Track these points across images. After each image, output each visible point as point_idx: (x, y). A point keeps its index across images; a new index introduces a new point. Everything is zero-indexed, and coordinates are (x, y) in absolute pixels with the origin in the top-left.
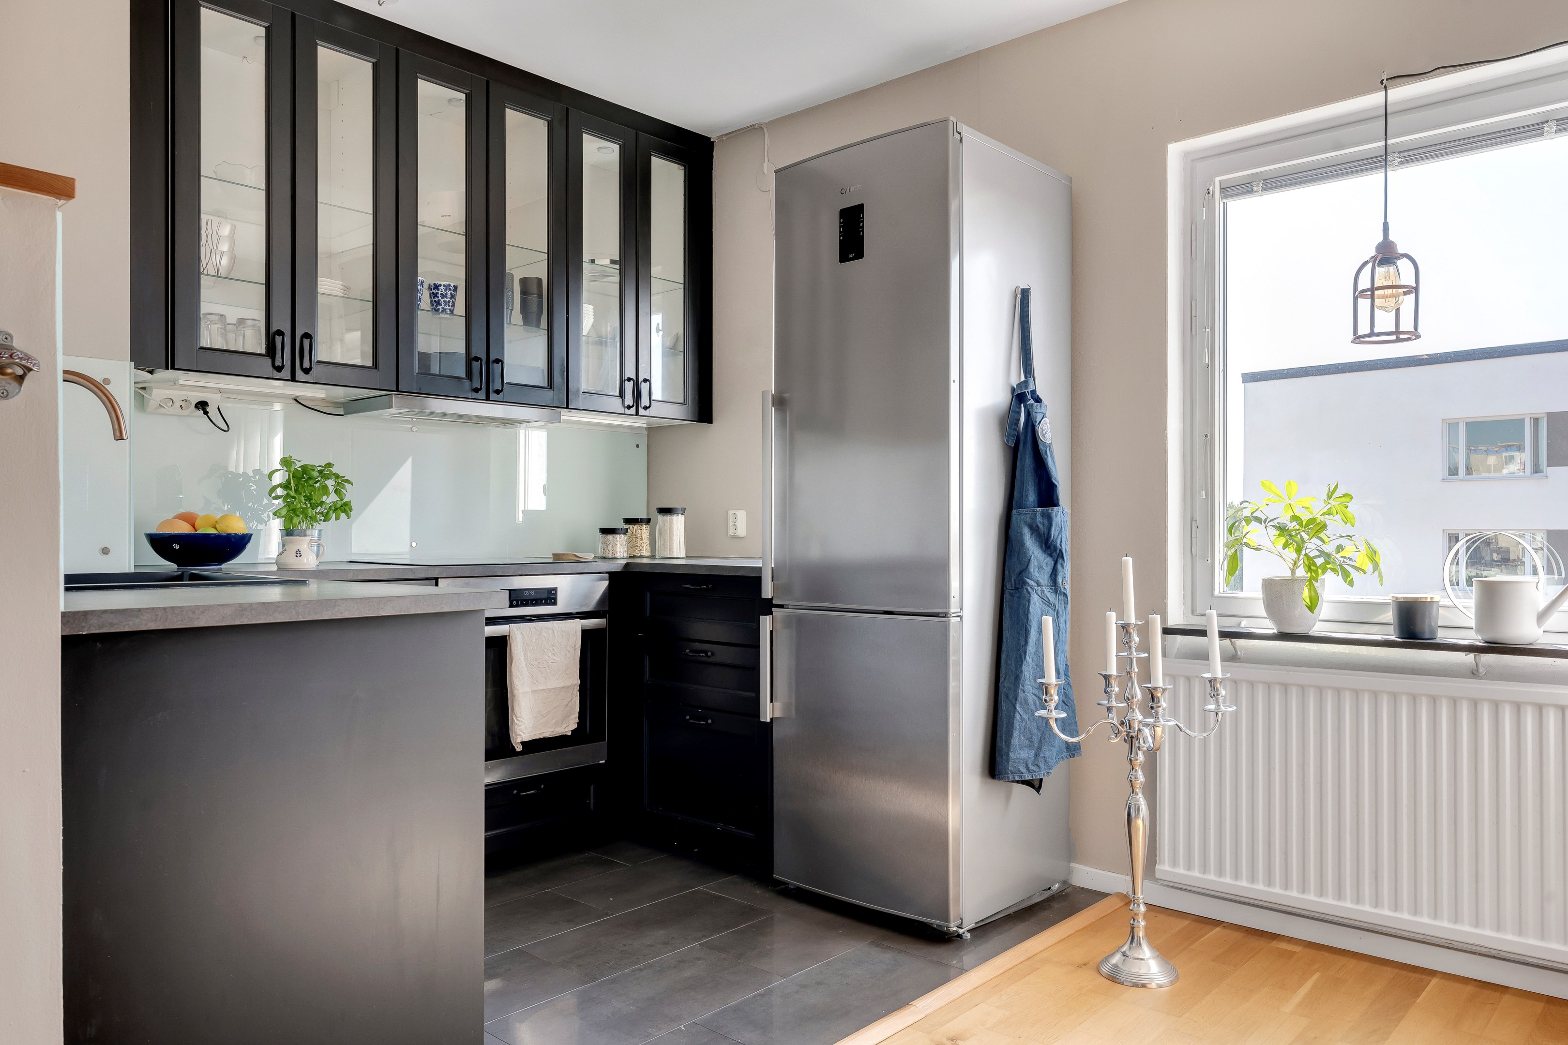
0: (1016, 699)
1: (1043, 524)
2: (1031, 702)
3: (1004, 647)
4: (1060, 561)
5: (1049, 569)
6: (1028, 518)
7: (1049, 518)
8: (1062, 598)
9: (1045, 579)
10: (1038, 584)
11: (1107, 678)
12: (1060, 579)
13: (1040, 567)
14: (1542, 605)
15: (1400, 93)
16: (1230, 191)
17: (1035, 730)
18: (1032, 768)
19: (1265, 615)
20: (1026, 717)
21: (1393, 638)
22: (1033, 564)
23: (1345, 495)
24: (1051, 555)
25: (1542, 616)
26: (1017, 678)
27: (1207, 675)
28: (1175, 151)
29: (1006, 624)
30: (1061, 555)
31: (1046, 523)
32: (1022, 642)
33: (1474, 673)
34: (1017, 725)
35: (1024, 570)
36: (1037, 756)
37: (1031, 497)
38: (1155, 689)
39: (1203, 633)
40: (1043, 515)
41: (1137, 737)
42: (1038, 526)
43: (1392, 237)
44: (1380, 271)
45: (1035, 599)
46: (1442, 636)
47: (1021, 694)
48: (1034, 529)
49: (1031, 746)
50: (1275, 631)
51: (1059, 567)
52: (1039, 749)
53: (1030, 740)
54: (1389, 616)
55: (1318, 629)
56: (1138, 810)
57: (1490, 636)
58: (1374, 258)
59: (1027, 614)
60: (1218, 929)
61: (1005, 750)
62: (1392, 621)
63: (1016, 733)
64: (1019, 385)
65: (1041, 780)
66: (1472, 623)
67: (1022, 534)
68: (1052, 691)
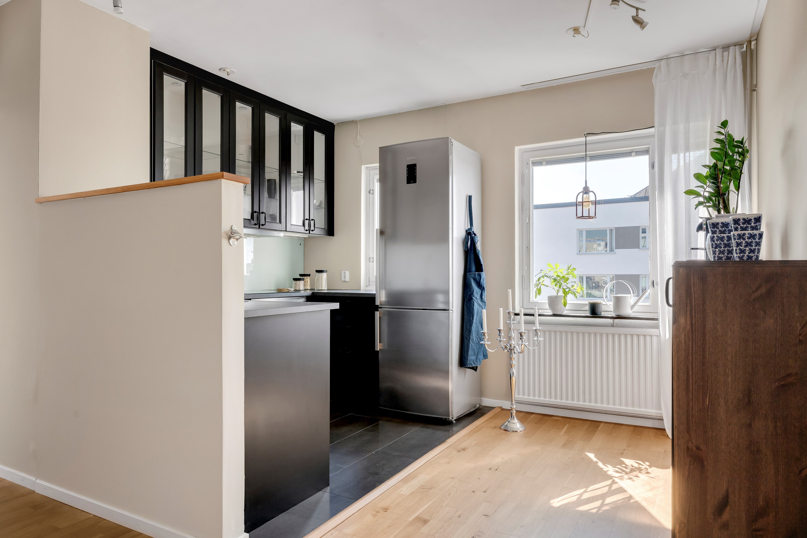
0: (470, 339)
1: (478, 278)
2: (475, 340)
3: (465, 321)
4: (483, 291)
5: (480, 293)
6: (473, 276)
7: (480, 276)
8: (484, 303)
9: (478, 297)
10: (476, 299)
11: (500, 330)
12: (483, 297)
13: (477, 293)
14: (632, 303)
15: (589, 138)
16: (535, 163)
17: (476, 349)
18: (475, 362)
19: (549, 308)
20: (473, 345)
21: (589, 315)
22: (475, 292)
23: (574, 268)
24: (480, 289)
25: (632, 307)
26: (470, 331)
27: (534, 328)
28: (517, 148)
29: (465, 313)
30: (484, 289)
31: (479, 278)
32: (471, 319)
33: (613, 326)
34: (470, 348)
35: (472, 294)
36: (477, 358)
37: (474, 268)
38: (522, 332)
39: (533, 315)
40: (478, 275)
41: (513, 349)
42: (476, 279)
43: (588, 185)
44: (585, 195)
45: (476, 304)
46: (603, 314)
47: (471, 337)
48: (475, 280)
49: (475, 355)
50: (552, 314)
51: (483, 293)
52: (477, 356)
53: (475, 353)
54: (587, 308)
55: (565, 313)
56: (513, 374)
57: (618, 314)
58: (582, 192)
59: (473, 309)
60: (533, 415)
61: (466, 356)
62: (588, 310)
63: (470, 351)
64: (468, 229)
65: (477, 367)
66: (612, 310)
67: (471, 281)
68: (486, 335)
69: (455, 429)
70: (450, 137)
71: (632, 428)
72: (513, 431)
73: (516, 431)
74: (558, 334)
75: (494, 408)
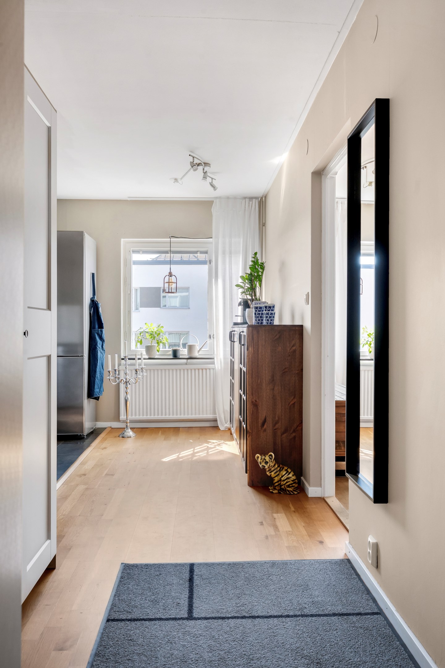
0: (95, 377)
1: (100, 333)
2: (98, 377)
3: (91, 364)
4: (104, 342)
5: (101, 344)
6: (97, 332)
7: (102, 331)
8: (104, 351)
9: (100, 347)
10: (99, 348)
11: (115, 370)
12: (104, 347)
13: (100, 344)
14: (198, 349)
15: (173, 239)
16: (134, 252)
17: (99, 384)
18: (99, 393)
19: (145, 354)
20: (97, 381)
21: (172, 358)
22: (98, 343)
23: (162, 327)
24: (102, 341)
25: (199, 351)
26: (95, 371)
27: (141, 367)
28: (122, 240)
29: (91, 359)
30: (104, 341)
31: (101, 332)
32: (96, 362)
33: (186, 364)
34: (96, 383)
35: (96, 344)
36: (100, 390)
37: (97, 326)
38: (137, 369)
39: (134, 359)
40: (100, 331)
41: (128, 382)
42: (99, 334)
43: (171, 271)
44: (170, 278)
45: (99, 352)
46: (181, 357)
47: (96, 375)
48: (98, 334)
49: (99, 388)
50: (148, 358)
51: (103, 344)
52: (100, 389)
53: (99, 387)
54: (171, 353)
55: (156, 357)
56: (128, 399)
57: (190, 356)
58: (168, 275)
59: (97, 355)
61: (93, 389)
62: (171, 354)
63: (96, 385)
64: (92, 298)
65: (99, 397)
66: (187, 354)
67: (95, 336)
68: (111, 372)
69: (87, 441)
70: (84, 232)
71: (199, 428)
72: (128, 437)
73: (130, 437)
74: (152, 371)
75: (106, 428)
